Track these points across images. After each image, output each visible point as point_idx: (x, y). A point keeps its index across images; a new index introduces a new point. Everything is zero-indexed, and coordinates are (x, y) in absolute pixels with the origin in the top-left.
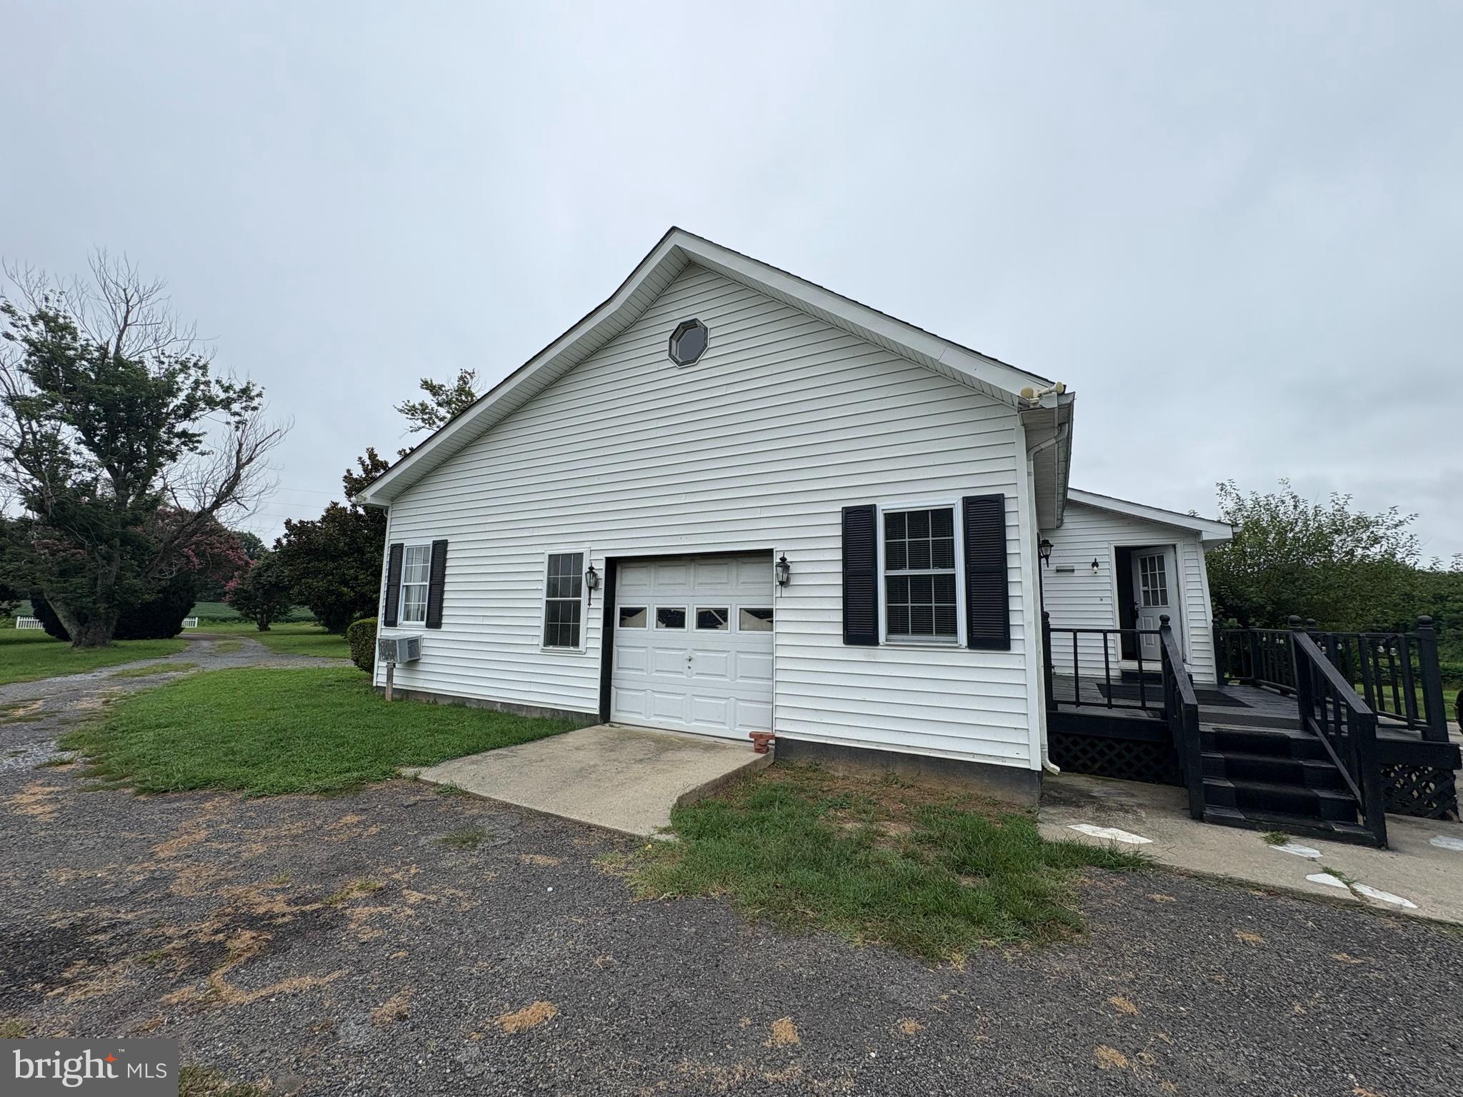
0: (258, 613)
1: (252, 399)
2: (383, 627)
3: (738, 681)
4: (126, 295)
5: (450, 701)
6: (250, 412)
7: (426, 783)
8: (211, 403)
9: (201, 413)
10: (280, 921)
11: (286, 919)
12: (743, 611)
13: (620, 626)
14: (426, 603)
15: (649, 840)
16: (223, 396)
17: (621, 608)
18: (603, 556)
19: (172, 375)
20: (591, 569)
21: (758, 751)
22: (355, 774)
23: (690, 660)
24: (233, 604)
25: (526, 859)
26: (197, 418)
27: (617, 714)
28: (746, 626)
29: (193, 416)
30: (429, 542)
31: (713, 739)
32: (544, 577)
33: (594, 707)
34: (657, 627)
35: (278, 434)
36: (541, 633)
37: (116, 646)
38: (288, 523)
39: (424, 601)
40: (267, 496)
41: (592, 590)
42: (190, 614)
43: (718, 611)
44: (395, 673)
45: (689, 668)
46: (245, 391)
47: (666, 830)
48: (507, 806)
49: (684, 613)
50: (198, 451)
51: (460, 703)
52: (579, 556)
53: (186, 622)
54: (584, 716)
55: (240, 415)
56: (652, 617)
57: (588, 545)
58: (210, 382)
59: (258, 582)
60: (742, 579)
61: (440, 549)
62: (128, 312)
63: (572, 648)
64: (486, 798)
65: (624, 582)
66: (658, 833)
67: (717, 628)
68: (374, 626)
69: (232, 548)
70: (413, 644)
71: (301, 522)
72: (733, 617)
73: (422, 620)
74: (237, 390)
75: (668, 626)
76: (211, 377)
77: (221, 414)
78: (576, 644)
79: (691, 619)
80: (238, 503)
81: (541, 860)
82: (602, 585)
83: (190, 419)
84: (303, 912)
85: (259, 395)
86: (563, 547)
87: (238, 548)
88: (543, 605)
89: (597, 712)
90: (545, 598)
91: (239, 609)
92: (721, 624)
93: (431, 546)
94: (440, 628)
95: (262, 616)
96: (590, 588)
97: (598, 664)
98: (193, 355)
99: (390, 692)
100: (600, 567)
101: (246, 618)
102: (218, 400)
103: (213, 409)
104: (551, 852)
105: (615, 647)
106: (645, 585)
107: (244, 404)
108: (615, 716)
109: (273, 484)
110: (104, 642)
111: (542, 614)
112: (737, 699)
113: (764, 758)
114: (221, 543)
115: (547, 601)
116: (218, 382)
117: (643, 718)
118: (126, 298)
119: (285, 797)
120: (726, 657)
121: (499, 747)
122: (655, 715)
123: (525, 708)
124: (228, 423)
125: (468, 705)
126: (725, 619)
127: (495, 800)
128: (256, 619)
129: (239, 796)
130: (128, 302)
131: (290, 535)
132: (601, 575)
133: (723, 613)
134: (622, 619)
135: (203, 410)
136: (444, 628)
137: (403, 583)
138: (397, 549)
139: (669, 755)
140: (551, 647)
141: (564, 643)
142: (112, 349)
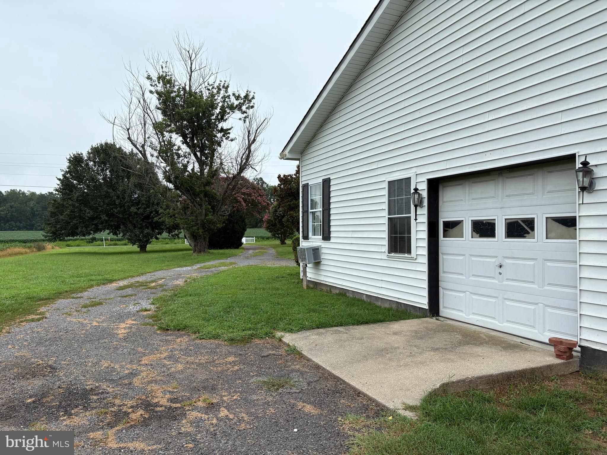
0: (280, 234)
1: (250, 101)
2: (303, 240)
3: (546, 288)
4: (189, 54)
5: (338, 292)
6: (251, 110)
7: (285, 343)
8: (232, 108)
9: (228, 115)
10: (159, 409)
11: (160, 409)
12: (550, 220)
13: (444, 237)
14: (322, 223)
15: (393, 412)
16: (236, 103)
17: (444, 222)
18: (425, 178)
19: (212, 96)
20: (416, 190)
21: (558, 356)
22: (250, 332)
23: (501, 266)
24: (268, 228)
25: (300, 405)
26: (227, 119)
27: (444, 310)
28: (552, 234)
29: (225, 118)
30: (320, 180)
31: (520, 340)
32: (386, 199)
33: (423, 302)
34: (472, 237)
35: (266, 121)
36: (386, 242)
37: (209, 253)
38: (279, 177)
39: (321, 222)
40: (265, 162)
41: (418, 208)
42: (245, 235)
43: (526, 221)
44: (308, 270)
45: (500, 274)
46: (246, 97)
47: (411, 408)
48: (318, 367)
49: (494, 224)
50: (230, 139)
51: (343, 293)
52: (408, 180)
53: (244, 240)
54: (418, 309)
55: (246, 113)
56: (467, 228)
57: (414, 170)
58: (230, 95)
59: (275, 215)
60: (549, 188)
61: (326, 183)
62: (191, 64)
63: (406, 255)
64: (309, 359)
65: (445, 200)
66: (403, 409)
67: (524, 237)
68: (298, 240)
69: (260, 195)
70: (316, 251)
71: (284, 176)
72: (540, 227)
73: (321, 235)
74: (243, 97)
75: (482, 236)
76: (230, 91)
77: (237, 114)
78: (409, 252)
79: (500, 229)
80: (252, 168)
81: (308, 408)
82: (426, 203)
83: (224, 120)
84: (171, 407)
85: (253, 98)
86: (398, 174)
87: (263, 195)
88: (386, 221)
89: (426, 307)
90: (387, 216)
91: (270, 232)
92: (528, 233)
93: (322, 183)
94: (330, 240)
95: (281, 236)
96: (416, 206)
97: (425, 268)
98: (221, 81)
99: (305, 283)
100: (423, 188)
101: (274, 237)
102: (235, 105)
103: (234, 112)
104: (319, 405)
105: (440, 255)
106: (462, 200)
107: (247, 105)
108: (444, 311)
109: (267, 154)
110: (204, 251)
111: (386, 228)
112: (546, 306)
113: (563, 364)
114: (255, 193)
115: (389, 218)
116: (234, 94)
117: (464, 315)
118: (190, 56)
119: (212, 341)
120: (534, 265)
121: (341, 325)
122: (473, 313)
123: (380, 299)
124: (240, 119)
125: (348, 295)
126: (533, 229)
127: (314, 362)
128: (279, 238)
129: (194, 336)
130: (191, 58)
131: (281, 185)
132: (425, 194)
133: (530, 223)
134: (445, 231)
135: (229, 113)
136: (332, 240)
137: (310, 211)
138: (306, 186)
139: (467, 349)
140: (393, 254)
141: (402, 251)
142: (187, 88)
